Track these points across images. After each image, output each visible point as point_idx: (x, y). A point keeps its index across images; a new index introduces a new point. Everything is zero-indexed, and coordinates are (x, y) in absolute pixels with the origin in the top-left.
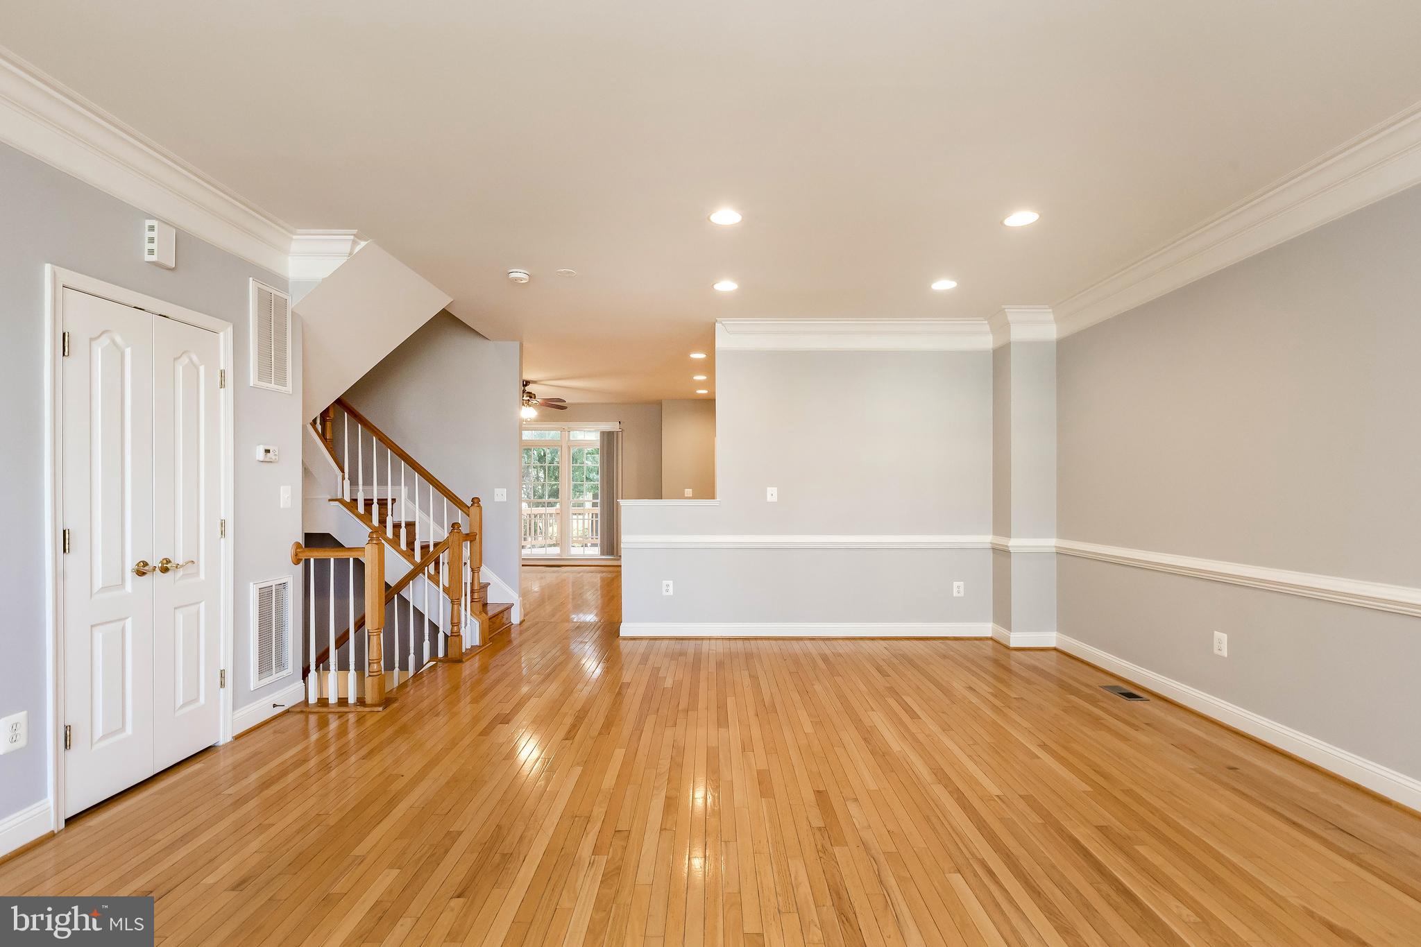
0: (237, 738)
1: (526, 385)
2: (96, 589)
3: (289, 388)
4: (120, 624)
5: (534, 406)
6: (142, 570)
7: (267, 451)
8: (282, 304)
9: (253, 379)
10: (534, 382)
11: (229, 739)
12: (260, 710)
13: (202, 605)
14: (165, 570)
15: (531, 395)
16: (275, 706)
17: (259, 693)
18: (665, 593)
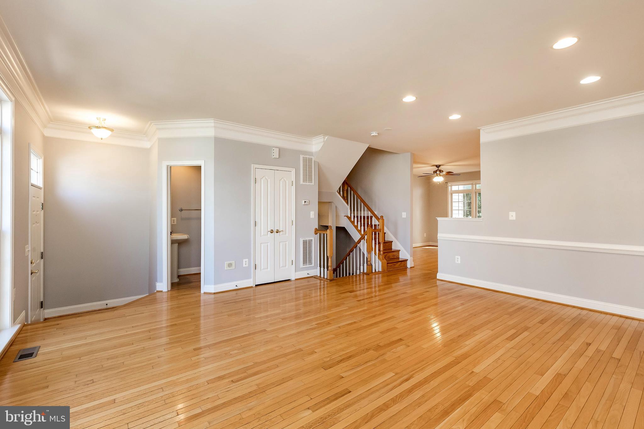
0: (296, 279)
1: (439, 167)
2: (262, 235)
3: (313, 183)
4: (267, 244)
5: (442, 176)
6: (272, 232)
7: (305, 202)
8: (310, 160)
9: (301, 182)
10: (442, 165)
11: (294, 279)
12: (304, 274)
13: (287, 242)
14: (277, 232)
15: (441, 171)
16: (308, 274)
17: (303, 269)
18: (456, 262)
